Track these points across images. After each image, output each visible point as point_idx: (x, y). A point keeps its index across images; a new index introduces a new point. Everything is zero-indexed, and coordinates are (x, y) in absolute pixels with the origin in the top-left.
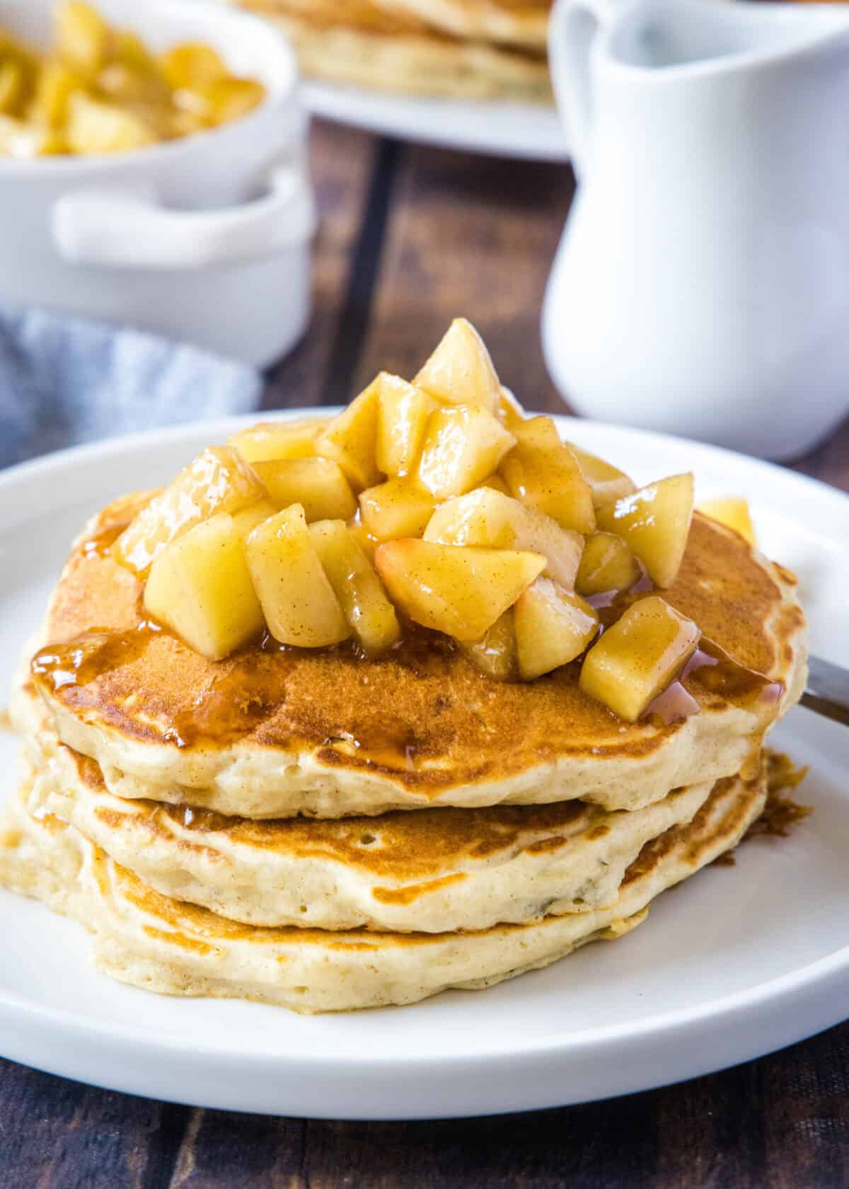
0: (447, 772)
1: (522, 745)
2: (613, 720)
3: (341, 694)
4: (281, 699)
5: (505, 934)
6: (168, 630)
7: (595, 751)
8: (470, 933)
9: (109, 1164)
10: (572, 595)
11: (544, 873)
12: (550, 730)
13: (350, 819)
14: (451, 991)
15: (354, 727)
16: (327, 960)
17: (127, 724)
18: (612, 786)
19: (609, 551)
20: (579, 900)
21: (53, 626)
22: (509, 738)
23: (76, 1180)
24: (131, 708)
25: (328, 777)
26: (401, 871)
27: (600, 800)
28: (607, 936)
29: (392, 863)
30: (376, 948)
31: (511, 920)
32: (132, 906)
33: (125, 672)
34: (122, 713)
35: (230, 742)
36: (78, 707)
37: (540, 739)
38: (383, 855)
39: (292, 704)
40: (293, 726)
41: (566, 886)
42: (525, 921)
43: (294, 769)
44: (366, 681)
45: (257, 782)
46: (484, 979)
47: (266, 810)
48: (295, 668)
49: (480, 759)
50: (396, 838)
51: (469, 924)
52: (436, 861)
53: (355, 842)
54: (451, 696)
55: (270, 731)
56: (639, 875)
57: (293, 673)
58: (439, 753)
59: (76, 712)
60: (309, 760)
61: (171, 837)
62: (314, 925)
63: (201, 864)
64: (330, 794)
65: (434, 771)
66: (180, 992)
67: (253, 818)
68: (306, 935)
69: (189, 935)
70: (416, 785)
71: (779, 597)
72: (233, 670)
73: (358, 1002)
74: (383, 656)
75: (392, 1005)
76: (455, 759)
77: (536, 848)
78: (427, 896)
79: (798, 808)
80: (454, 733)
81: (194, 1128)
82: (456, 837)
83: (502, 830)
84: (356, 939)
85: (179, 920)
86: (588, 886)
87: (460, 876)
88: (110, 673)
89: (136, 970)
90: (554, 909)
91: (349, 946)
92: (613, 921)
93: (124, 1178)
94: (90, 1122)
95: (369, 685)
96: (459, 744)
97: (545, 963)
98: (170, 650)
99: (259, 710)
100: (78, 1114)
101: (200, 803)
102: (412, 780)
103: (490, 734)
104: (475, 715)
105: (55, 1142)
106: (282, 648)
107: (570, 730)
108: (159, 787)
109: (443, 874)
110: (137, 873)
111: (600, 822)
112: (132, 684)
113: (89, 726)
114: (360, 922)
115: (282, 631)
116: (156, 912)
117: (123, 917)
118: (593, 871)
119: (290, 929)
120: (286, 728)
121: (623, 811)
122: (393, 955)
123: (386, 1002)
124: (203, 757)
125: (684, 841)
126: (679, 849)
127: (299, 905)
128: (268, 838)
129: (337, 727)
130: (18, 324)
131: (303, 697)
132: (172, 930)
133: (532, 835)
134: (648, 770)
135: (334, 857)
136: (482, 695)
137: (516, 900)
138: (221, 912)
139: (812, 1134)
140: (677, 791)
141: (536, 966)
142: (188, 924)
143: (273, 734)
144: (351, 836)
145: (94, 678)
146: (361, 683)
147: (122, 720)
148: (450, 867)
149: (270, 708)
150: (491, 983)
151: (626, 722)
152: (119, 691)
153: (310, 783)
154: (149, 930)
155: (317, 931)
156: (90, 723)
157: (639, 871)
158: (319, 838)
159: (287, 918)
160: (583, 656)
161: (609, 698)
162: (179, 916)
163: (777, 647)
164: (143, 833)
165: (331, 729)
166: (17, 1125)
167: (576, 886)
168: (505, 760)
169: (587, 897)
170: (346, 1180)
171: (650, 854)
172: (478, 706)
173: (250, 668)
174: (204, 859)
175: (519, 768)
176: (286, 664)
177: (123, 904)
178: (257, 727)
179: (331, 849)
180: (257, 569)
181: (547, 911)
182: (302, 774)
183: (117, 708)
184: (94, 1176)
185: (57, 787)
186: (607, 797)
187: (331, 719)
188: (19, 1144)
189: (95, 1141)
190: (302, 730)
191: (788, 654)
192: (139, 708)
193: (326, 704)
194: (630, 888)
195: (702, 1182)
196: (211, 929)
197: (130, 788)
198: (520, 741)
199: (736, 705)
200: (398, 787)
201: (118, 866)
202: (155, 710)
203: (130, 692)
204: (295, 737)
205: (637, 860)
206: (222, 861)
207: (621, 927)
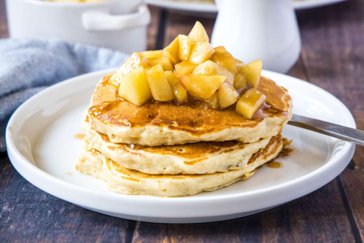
0: (203, 131)
2: (245, 119)
3: (173, 113)
4: (157, 114)
5: (218, 175)
6: (126, 100)
7: (241, 126)
8: (209, 174)
9: (116, 235)
10: (233, 87)
11: (228, 158)
12: (228, 121)
13: (176, 145)
14: (203, 192)
15: (177, 120)
16: (171, 182)
17: (116, 122)
18: (245, 136)
19: (241, 78)
20: (237, 166)
21: (94, 102)
22: (218, 122)
23: (107, 239)
24: (117, 119)
25: (171, 133)
26: (191, 157)
27: (242, 140)
28: (244, 178)
29: (188, 155)
30: (184, 179)
31: (220, 171)
32: (118, 173)
33: (114, 110)
34: (114, 120)
35: (144, 125)
37: (226, 123)
38: (185, 154)
39: (160, 115)
40: (161, 120)
41: (234, 162)
42: (224, 171)
43: (161, 131)
44: (179, 109)
45: (152, 135)
46: (212, 188)
47: (155, 143)
48: (159, 107)
49: (211, 127)
50: (189, 150)
51: (209, 172)
52: (200, 155)
53: (178, 151)
54: (202, 113)
55: (155, 122)
56: (252, 162)
57: (160, 108)
58: (200, 126)
59: (102, 121)
60: (165, 129)
61: (128, 152)
62: (168, 173)
63: (137, 158)
64: (171, 138)
65: (199, 130)
66: (132, 193)
67: (150, 146)
68: (165, 176)
69: (134, 178)
71: (284, 93)
72: (143, 109)
73: (180, 194)
74: (183, 104)
75: (189, 195)
76: (204, 127)
77: (226, 151)
78: (198, 163)
79: (290, 149)
80: (203, 121)
81: (137, 227)
82: (205, 149)
83: (217, 148)
84: (179, 177)
85: (131, 175)
86: (240, 162)
87: (207, 158)
88: (110, 111)
89: (119, 189)
90: (231, 168)
91: (177, 178)
92: (246, 173)
93: (120, 238)
94: (109, 226)
95: (180, 111)
96: (205, 124)
97: (228, 185)
98: (126, 105)
99: (151, 117)
100: (106, 225)
101: (136, 143)
102: (194, 133)
103: (213, 122)
104: (209, 117)
105: (100, 231)
106: (157, 102)
107: (234, 121)
108: (125, 139)
109: (202, 158)
110: (119, 163)
111: (242, 146)
112: (117, 113)
114: (180, 172)
115: (157, 97)
116: (124, 173)
117: (115, 175)
118: (241, 157)
119: (161, 175)
120: (159, 121)
121: (248, 143)
122: (189, 180)
123: (187, 194)
124: (137, 129)
125: (262, 155)
126: (261, 157)
127: (164, 167)
128: (154, 151)
129: (172, 120)
130: (73, 46)
131: (163, 114)
132: (129, 177)
133: (224, 149)
134: (254, 131)
136: (210, 113)
137: (221, 165)
138: (142, 171)
139: (302, 223)
140: (261, 139)
142: (133, 176)
144: (177, 149)
145: (106, 112)
146: (178, 110)
147: (114, 121)
148: (204, 156)
149: (154, 116)
150: (215, 189)
151: (248, 119)
152: (113, 115)
153: (166, 135)
154: (123, 177)
155: (168, 175)
156: (106, 123)
157: (252, 161)
158: (168, 150)
159: (160, 171)
160: (236, 103)
161: (244, 113)
162: (131, 174)
163: (285, 103)
164: (121, 151)
165: (171, 121)
166: (90, 228)
167: (237, 162)
168: (217, 128)
169: (239, 165)
170: (180, 237)
171: (254, 157)
172: (209, 115)
173: (148, 107)
174: (138, 156)
175: (221, 129)
176: (158, 106)
177: (115, 172)
178: (151, 121)
179: (172, 153)
180: (150, 80)
181: (229, 169)
182: (164, 132)
183: (113, 119)
184: (112, 237)
185: (96, 143)
186: (244, 139)
187: (171, 119)
188: (91, 231)
189: (111, 230)
190: (163, 121)
191: (288, 105)
192: (119, 118)
193: (169, 115)
194: (250, 165)
195: (275, 234)
196: (140, 176)
197: (117, 140)
198: (221, 123)
199: (276, 116)
200: (189, 134)
201: (113, 162)
202: (123, 119)
203: (116, 115)
204: (161, 123)
205: (251, 158)
206: (143, 157)
207: (248, 175)
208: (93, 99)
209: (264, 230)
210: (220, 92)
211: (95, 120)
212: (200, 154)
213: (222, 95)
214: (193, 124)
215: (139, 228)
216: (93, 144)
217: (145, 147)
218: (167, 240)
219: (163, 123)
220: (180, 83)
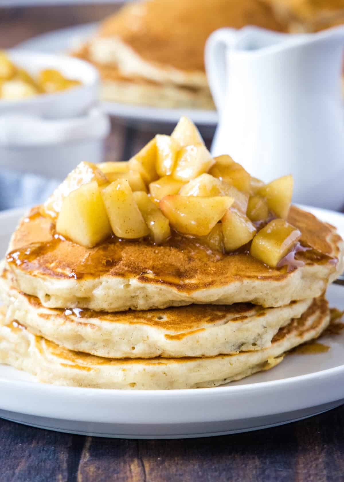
0: (195, 284)
1: (228, 274)
2: (266, 267)
3: (146, 257)
4: (120, 259)
5: (223, 358)
6: (68, 239)
7: (259, 277)
8: (207, 357)
9: (51, 457)
10: (245, 216)
11: (239, 330)
12: (238, 269)
13: (153, 310)
15: (153, 268)
16: (144, 370)
17: (52, 273)
18: (267, 294)
19: (259, 203)
20: (254, 344)
21: (15, 244)
22: (221, 272)
23: (37, 463)
24: (53, 267)
25: (143, 288)
26: (177, 328)
27: (261, 302)
28: (266, 368)
29: (172, 325)
30: (166, 364)
31: (225, 352)
32: (55, 358)
33: (49, 255)
34: (49, 269)
35: (99, 276)
36: (29, 270)
37: (235, 272)
38: (167, 323)
39: (125, 261)
40: (126, 269)
41: (249, 336)
42: (231, 353)
43: (128, 286)
44: (157, 252)
45: (111, 292)
46: (213, 381)
47: (116, 306)
48: (124, 248)
49: (210, 279)
50: (173, 317)
51: (207, 353)
53: (155, 318)
55: (116, 271)
56: (279, 340)
57: (124, 250)
58: (191, 277)
59: (28, 272)
60: (134, 282)
61: (73, 321)
62: (138, 356)
63: (87, 331)
64: (143, 297)
65: (190, 284)
67: (109, 311)
68: (134, 361)
69: (81, 365)
70: (182, 289)
71: (330, 231)
72: (98, 250)
74: (164, 243)
76: (198, 279)
77: (235, 320)
78: (189, 337)
80: (197, 270)
81: (88, 445)
82: (200, 316)
83: (220, 314)
84: (156, 361)
85: (77, 360)
86: (258, 337)
87: (203, 329)
88: (42, 256)
90: (244, 348)
91: (154, 364)
92: (270, 357)
93: (58, 461)
94: (40, 444)
95: (158, 253)
96: (200, 274)
97: (239, 378)
98: (69, 246)
99: (111, 264)
100: (34, 442)
101: (85, 305)
102: (179, 287)
103: (213, 270)
104: (206, 264)
105: (25, 451)
106: (120, 240)
107: (247, 270)
108: (67, 300)
109: (195, 329)
110: (57, 342)
111: (262, 312)
112: (53, 259)
113: (34, 278)
114: (158, 353)
115: (119, 232)
116: (66, 358)
117: (50, 362)
118: (260, 330)
120: (123, 269)
121: (272, 308)
122: (174, 366)
124: (88, 282)
125: (296, 330)
126: (294, 333)
127: (131, 346)
128: (116, 318)
129: (145, 268)
131: (130, 258)
132: (73, 364)
133: (233, 315)
134: (282, 288)
137: (227, 342)
138: (95, 354)
140: (293, 302)
141: (236, 378)
142: (80, 361)
143: (118, 272)
144: (153, 317)
145: (35, 259)
146: (155, 252)
147: (49, 272)
148: (197, 327)
149: (116, 262)
150: (216, 384)
151: (272, 268)
152: (47, 262)
153: (135, 292)
154: (63, 365)
155: (139, 359)
156: (35, 276)
157: (278, 338)
158: (139, 317)
159: (126, 353)
160: (251, 241)
161: (264, 258)
162: (76, 358)
163: (333, 246)
164: (61, 320)
165: (143, 269)
166: (7, 447)
167: (253, 337)
168: (220, 280)
169: (258, 343)
170: (159, 459)
171: (282, 333)
173: (105, 249)
174: (88, 329)
175: (227, 283)
176: (121, 247)
177: (50, 357)
178: (110, 270)
179: (145, 321)
180: (108, 203)
181: (241, 349)
182: (132, 288)
183: (47, 268)
184: (45, 461)
185: (19, 309)
186: (264, 300)
187: (143, 265)
188: (9, 452)
189: (43, 450)
190: (130, 269)
191: (338, 249)
192: (57, 267)
193: (140, 260)
194: (276, 344)
195: (319, 454)
196: (91, 362)
197: (53, 303)
198: (226, 273)
200: (174, 290)
201: (47, 341)
202: (64, 267)
203: (52, 262)
204: (127, 273)
205: (277, 334)
206: (96, 329)
207: (273, 362)
208: (15, 240)
209: (300, 448)
210: (224, 223)
211: (18, 271)
212: (191, 323)
213: (228, 229)
214: (180, 274)
215: (91, 446)
216: (14, 312)
217: (102, 313)
218: (138, 464)
219: (130, 272)
220: (159, 210)
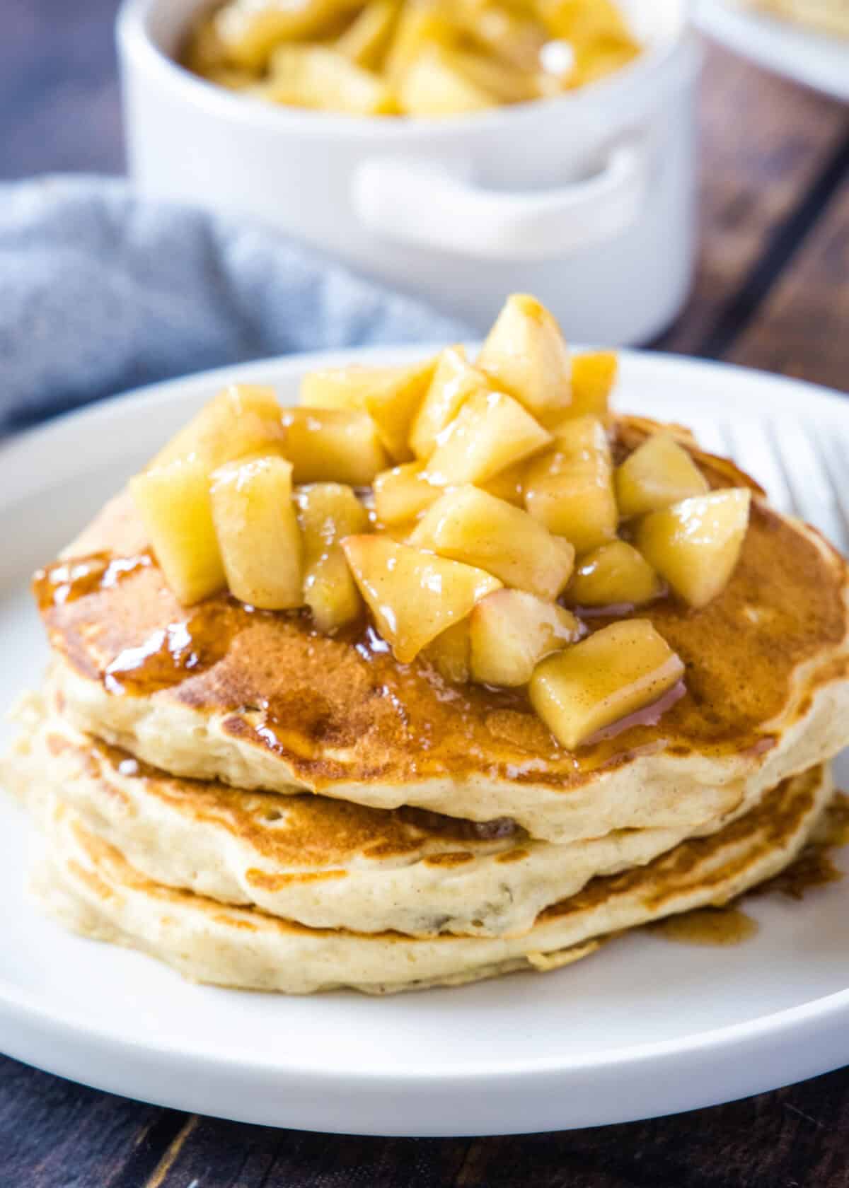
1: (441, 749)
3: (280, 662)
4: (221, 656)
5: (394, 942)
8: (352, 933)
11: (434, 887)
13: (261, 791)
14: (346, 990)
15: (276, 697)
16: (207, 930)
17: (76, 654)
24: (88, 639)
25: (233, 747)
26: (286, 854)
27: (522, 825)
29: (282, 846)
30: (255, 930)
31: (401, 929)
34: (77, 642)
35: (152, 691)
39: (229, 664)
40: (217, 686)
41: (460, 906)
42: (416, 933)
43: (204, 732)
44: (311, 653)
45: (167, 736)
46: (377, 984)
49: (384, 758)
50: (300, 821)
51: (352, 925)
52: (327, 853)
53: (260, 816)
55: (193, 688)
60: (216, 726)
61: (97, 775)
62: (207, 893)
63: (111, 809)
64: (237, 764)
65: (333, 760)
66: (88, 933)
68: (199, 902)
70: (306, 772)
73: (239, 981)
75: (278, 992)
76: (358, 754)
77: (434, 860)
78: (297, 887)
80: (372, 724)
82: (360, 833)
84: (242, 916)
86: (488, 910)
87: (341, 874)
88: (91, 599)
90: (451, 926)
91: (230, 922)
92: (528, 953)
95: (311, 658)
96: (371, 737)
97: (456, 981)
101: (129, 748)
102: (304, 765)
109: (326, 867)
111: (518, 849)
114: (246, 899)
116: (88, 846)
118: (492, 896)
120: (209, 688)
123: (271, 987)
127: (191, 869)
128: (180, 796)
131: (242, 659)
132: (91, 869)
134: (572, 806)
135: (230, 829)
137: (403, 910)
138: (131, 861)
141: (446, 982)
142: (108, 867)
143: (195, 692)
144: (258, 809)
146: (304, 654)
147: (74, 648)
148: (338, 862)
150: (389, 990)
151: (561, 751)
152: (88, 619)
153: (218, 749)
155: (210, 900)
158: (226, 806)
159: (183, 881)
162: (104, 856)
163: (796, 696)
165: (252, 697)
167: (473, 908)
168: (408, 765)
169: (488, 921)
179: (232, 820)
181: (443, 928)
182: (210, 739)
190: (224, 691)
191: (803, 708)
193: (260, 670)
194: (560, 921)
196: (125, 876)
199: (705, 755)
207: (543, 961)
212: (329, 848)
214: (322, 729)
219: (222, 700)
